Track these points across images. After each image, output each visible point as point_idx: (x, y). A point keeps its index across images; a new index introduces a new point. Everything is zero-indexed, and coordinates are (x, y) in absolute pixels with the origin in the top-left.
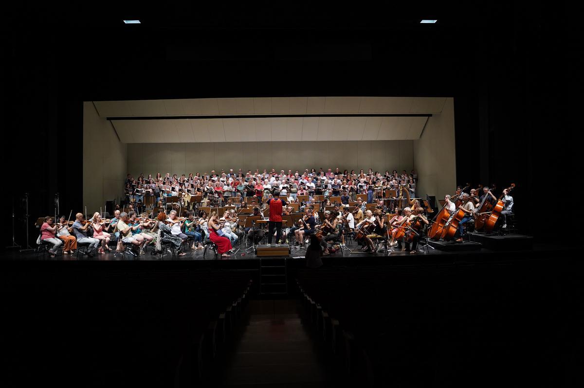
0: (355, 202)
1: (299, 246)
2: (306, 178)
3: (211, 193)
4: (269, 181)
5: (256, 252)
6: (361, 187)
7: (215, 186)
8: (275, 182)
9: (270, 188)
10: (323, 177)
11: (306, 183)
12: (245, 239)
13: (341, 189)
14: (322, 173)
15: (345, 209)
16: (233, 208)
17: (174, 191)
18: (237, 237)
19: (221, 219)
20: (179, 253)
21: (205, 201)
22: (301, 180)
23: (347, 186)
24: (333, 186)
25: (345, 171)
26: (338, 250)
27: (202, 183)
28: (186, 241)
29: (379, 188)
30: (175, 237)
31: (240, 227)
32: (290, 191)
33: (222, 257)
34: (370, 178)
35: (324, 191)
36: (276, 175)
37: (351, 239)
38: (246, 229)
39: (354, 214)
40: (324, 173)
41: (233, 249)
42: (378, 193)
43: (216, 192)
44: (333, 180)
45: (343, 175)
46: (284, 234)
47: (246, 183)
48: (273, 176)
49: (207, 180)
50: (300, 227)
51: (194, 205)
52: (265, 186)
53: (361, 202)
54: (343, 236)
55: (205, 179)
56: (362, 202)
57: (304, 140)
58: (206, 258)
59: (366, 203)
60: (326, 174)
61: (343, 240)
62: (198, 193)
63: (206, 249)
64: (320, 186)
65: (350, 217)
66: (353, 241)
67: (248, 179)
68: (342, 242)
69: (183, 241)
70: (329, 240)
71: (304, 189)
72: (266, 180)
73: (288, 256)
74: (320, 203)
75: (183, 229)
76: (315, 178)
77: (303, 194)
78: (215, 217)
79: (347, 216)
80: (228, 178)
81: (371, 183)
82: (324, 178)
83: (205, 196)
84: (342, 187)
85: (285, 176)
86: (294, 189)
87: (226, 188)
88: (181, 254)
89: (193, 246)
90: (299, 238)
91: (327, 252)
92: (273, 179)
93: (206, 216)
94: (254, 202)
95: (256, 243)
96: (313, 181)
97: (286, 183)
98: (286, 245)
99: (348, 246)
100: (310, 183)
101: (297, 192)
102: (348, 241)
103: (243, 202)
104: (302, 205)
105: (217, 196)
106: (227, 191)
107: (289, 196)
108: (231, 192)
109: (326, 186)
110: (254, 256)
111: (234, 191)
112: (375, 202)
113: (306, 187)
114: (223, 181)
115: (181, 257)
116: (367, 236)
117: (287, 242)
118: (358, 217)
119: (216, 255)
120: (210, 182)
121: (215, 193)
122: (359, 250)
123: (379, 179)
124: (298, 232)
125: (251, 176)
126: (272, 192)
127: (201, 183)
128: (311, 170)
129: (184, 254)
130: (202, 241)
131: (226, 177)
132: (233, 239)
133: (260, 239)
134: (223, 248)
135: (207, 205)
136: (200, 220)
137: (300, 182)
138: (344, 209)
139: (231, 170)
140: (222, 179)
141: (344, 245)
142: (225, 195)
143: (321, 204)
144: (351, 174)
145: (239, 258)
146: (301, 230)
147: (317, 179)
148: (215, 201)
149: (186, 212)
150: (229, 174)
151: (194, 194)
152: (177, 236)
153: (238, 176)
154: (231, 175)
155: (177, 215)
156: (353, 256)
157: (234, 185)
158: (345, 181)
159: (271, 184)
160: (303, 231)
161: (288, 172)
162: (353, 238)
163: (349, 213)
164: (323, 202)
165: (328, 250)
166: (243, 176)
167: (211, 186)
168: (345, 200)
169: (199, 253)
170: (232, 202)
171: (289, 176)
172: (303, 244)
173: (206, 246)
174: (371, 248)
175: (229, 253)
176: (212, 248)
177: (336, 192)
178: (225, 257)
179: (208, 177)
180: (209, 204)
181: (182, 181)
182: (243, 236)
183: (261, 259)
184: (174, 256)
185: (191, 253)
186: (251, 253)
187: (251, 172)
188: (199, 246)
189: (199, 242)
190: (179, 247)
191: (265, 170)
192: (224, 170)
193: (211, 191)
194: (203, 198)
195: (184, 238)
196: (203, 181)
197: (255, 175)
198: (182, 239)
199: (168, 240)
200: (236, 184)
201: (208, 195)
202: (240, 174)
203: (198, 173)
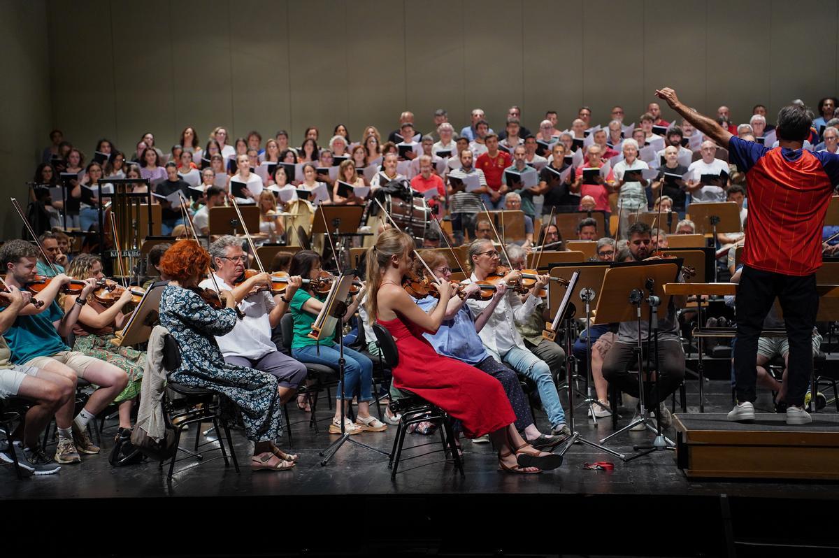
3: (402, 192)
27: (360, 163)
49: (378, 150)
55: (372, 145)
69: (281, 388)
80: (463, 142)
88: (271, 462)
92: (657, 140)
94: (588, 229)
103: (551, 229)
105: (425, 209)
114: (446, 154)
120: (390, 157)
121: (416, 197)
125: (560, 133)
129: (286, 461)
139: (478, 112)
150: (467, 129)
152: (254, 363)
154: (474, 129)
157: (493, 167)
166: (526, 133)
169: (364, 454)
183: (724, 496)
184: (234, 468)
185: (321, 455)
186: (642, 457)
187: (557, 118)
188: (362, 419)
189: (362, 399)
190: (264, 418)
191: (617, 109)
192: (446, 114)
193: (399, 186)
194: (368, 217)
195: (285, 372)
196: (361, 153)
197: (577, 127)
198: (280, 380)
199: (201, 384)
200: (497, 165)
201: (389, 203)
202: (513, 124)
203: (341, 127)
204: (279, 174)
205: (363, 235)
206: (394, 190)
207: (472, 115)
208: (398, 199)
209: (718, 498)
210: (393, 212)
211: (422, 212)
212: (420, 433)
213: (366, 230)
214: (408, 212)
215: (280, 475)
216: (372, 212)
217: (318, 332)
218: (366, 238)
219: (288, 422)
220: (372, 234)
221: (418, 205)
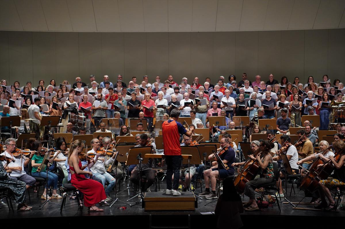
0: (300, 127)
1: (211, 195)
2: (222, 89)
3: (74, 111)
4: (165, 93)
5: (144, 204)
6: (309, 103)
7: (80, 100)
8: (174, 95)
9: (166, 104)
10: (247, 88)
11: (221, 97)
12: (126, 182)
13: (277, 107)
14: (247, 81)
15: (285, 139)
16: (109, 135)
17: (13, 107)
18: (114, 180)
19: (89, 152)
20: (20, 206)
21: (65, 123)
22: (213, 93)
23: (286, 102)
24: (264, 102)
25: (283, 79)
26: (272, 203)
27: (60, 97)
28: (32, 186)
29: (340, 106)
30: (14, 180)
31: (119, 164)
32: (195, 111)
33: (89, 211)
34: (325, 90)
35: (250, 110)
36: (175, 85)
37: (293, 187)
38: (129, 168)
39: (297, 146)
40: (250, 82)
41: (108, 199)
42: (339, 113)
43: (82, 110)
44: (265, 94)
45: (279, 85)
46: (187, 175)
47: (128, 97)
48: (171, 87)
49: (66, 91)
50: (212, 165)
51: (47, 129)
52: (158, 102)
53: (308, 127)
54: (280, 181)
55: (64, 89)
56: (312, 128)
57: (218, 30)
58: (65, 214)
59: (318, 129)
60: (253, 83)
61: (281, 188)
62: (54, 110)
63: (64, 199)
64: (243, 102)
65: (293, 150)
66: (296, 190)
67: (132, 90)
68: (278, 191)
69: (27, 186)
70: (258, 187)
71: (219, 106)
72: (160, 93)
73: (194, 211)
74: (243, 128)
75: (28, 167)
76: (235, 90)
77: (216, 114)
78: (80, 149)
79: (286, 150)
80: (100, 90)
81: (326, 96)
82: (250, 89)
83: (64, 117)
84: (278, 103)
85: (188, 86)
86: (202, 107)
87: (97, 104)
88: (23, 208)
89: (45, 195)
90: (210, 182)
91: (255, 206)
92: (171, 90)
93: (66, 147)
94: (140, 126)
95: (144, 190)
96: (232, 95)
97: (191, 97)
98: (190, 194)
99: (288, 196)
100: (228, 98)
101: (206, 112)
102: (289, 190)
103: (124, 127)
104: (215, 131)
105: (83, 117)
106: (99, 109)
107: (194, 118)
108: (104, 110)
109: (253, 103)
110: (140, 210)
111: (109, 108)
112: (333, 127)
113: (221, 103)
114: (93, 94)
115: (24, 213)
116: (320, 182)
117: (192, 188)
118: (304, 152)
119: (81, 208)
120: (71, 95)
121: (80, 112)
122: (308, 205)
123: (340, 91)
124: (208, 173)
125: (137, 86)
126: (168, 111)
127: (58, 96)
128: (230, 78)
129: (28, 208)
130: (59, 186)
131: (98, 86)
132: (107, 182)
133: (151, 183)
134: (90, 197)
135: (68, 131)
136: (56, 153)
137: (212, 96)
138: (282, 138)
139: (106, 76)
140: (91, 90)
141: (282, 195)
142: (96, 115)
143: (245, 130)
144: (294, 83)
145: (117, 214)
146: (213, 170)
147: (238, 92)
148: (80, 125)
149: (32, 141)
150: (102, 83)
151: (46, 113)
152: (19, 178)
153: (116, 86)
154: (105, 83)
155: (18, 145)
156: (297, 214)
157: (110, 99)
158: (283, 95)
159: (167, 99)
160: (217, 172)
161: (194, 80)
162: (296, 185)
163: (290, 144)
164: (247, 128)
165: (257, 202)
166: (124, 86)
167: (74, 100)
168: (284, 124)
169: (54, 206)
170: (107, 127)
171: (195, 86)
172: (216, 192)
173: (64, 194)
174: (328, 202)
175: (101, 205)
176: (74, 197)
177: (269, 112)
178: (95, 211)
179: (70, 86)
180: (70, 129)
181: (27, 92)
182: (123, 179)
183: (150, 215)
184: (12, 211)
185: (40, 206)
186: (136, 205)
187: (136, 79)
188: (54, 195)
189: (54, 188)
190: (21, 196)
191: (158, 77)
192: (94, 76)
193: (74, 108)
194: (62, 119)
195: (29, 181)
196: (61, 93)
197: (143, 84)
198: (27, 184)
199: (3, 185)
200: (113, 98)
201: (69, 115)
202: (120, 82)
203: (53, 81)
204: (28, 101)
205: (60, 127)
206: (72, 110)
207: (104, 77)
208: (73, 113)
209: (149, 215)
210: (71, 118)
211: (82, 118)
212: (73, 199)
213: (61, 125)
214: (77, 118)
215: (26, 212)
216: (63, 118)
217: (40, 169)
218: (61, 127)
219: (29, 196)
220: (63, 126)
221: (80, 115)
